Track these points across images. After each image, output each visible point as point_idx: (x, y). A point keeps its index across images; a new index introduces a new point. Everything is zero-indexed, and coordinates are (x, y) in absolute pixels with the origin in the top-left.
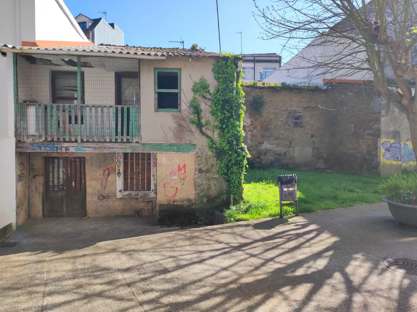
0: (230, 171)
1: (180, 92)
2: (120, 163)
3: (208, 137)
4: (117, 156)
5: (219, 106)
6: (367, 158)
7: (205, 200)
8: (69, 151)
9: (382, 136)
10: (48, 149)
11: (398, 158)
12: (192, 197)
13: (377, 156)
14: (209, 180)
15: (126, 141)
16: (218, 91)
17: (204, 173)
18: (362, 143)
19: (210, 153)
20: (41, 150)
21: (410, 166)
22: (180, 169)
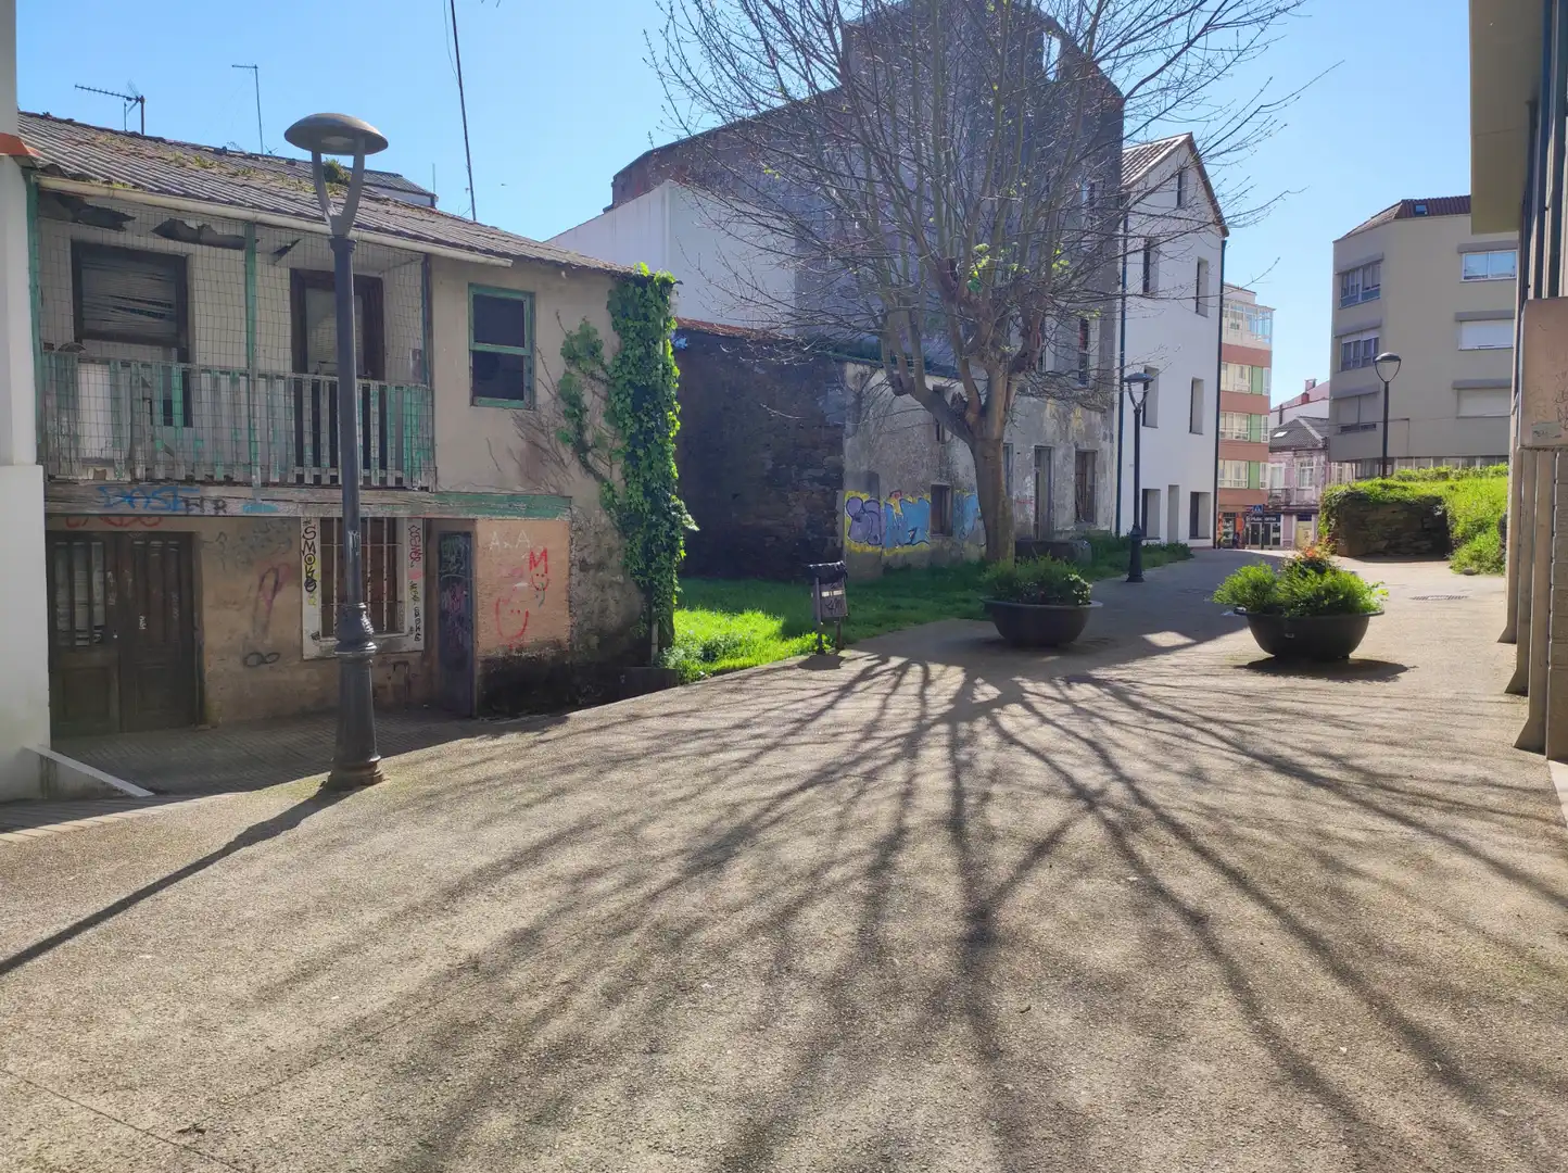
0: (654, 565)
1: (531, 358)
2: (315, 552)
3: (599, 478)
4: (303, 528)
5: (628, 400)
6: (810, 539)
7: (594, 640)
8: (225, 511)
9: (848, 482)
10: (155, 503)
11: (876, 538)
12: (564, 636)
13: (834, 533)
14: (603, 589)
15: (394, 485)
16: (624, 360)
17: (592, 572)
18: (796, 501)
19: (604, 520)
20: (134, 507)
21: (896, 556)
22: (533, 562)
